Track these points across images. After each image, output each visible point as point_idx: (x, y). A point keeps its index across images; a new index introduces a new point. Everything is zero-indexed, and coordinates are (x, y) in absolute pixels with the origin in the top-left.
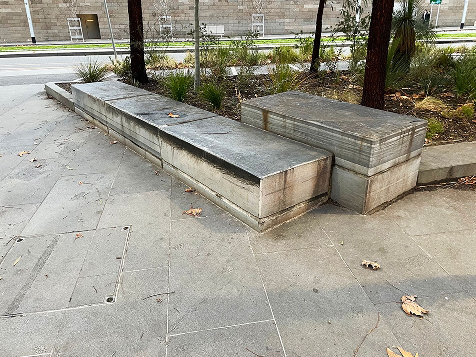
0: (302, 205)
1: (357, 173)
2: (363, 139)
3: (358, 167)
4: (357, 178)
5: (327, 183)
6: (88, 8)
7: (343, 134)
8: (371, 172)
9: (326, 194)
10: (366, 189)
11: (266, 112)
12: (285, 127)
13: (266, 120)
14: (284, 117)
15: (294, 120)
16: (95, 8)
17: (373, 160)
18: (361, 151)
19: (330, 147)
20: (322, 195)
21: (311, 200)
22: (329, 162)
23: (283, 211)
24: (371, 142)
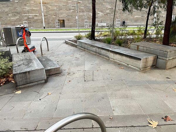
0: (149, 67)
1: (164, 60)
2: (165, 51)
3: (164, 58)
4: (164, 61)
5: (155, 62)
6: (62, 18)
7: (160, 50)
8: (167, 59)
9: (155, 65)
10: (166, 63)
11: (138, 46)
12: (144, 49)
13: (138, 48)
14: (144, 47)
15: (147, 48)
16: (64, 18)
17: (168, 56)
18: (165, 54)
19: (157, 54)
20: (154, 65)
21: (152, 66)
22: (156, 57)
23: (145, 68)
24: (168, 52)
